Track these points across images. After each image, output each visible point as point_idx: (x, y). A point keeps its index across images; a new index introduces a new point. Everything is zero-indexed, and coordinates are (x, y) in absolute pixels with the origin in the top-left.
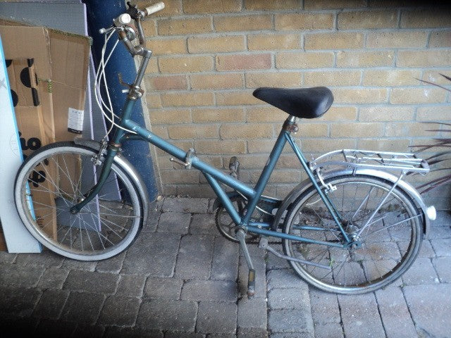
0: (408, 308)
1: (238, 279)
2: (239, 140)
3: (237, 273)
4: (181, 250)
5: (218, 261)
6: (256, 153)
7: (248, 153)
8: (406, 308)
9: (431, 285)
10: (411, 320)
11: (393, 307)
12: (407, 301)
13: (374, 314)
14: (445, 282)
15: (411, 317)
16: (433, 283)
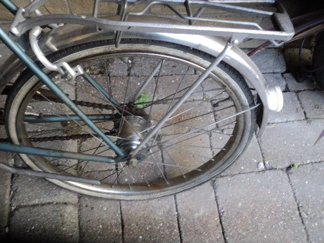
9: (253, 174)
10: (223, 239)
11: (198, 218)
12: (220, 206)
13: (171, 232)
14: (271, 169)
15: (223, 233)
16: (257, 170)
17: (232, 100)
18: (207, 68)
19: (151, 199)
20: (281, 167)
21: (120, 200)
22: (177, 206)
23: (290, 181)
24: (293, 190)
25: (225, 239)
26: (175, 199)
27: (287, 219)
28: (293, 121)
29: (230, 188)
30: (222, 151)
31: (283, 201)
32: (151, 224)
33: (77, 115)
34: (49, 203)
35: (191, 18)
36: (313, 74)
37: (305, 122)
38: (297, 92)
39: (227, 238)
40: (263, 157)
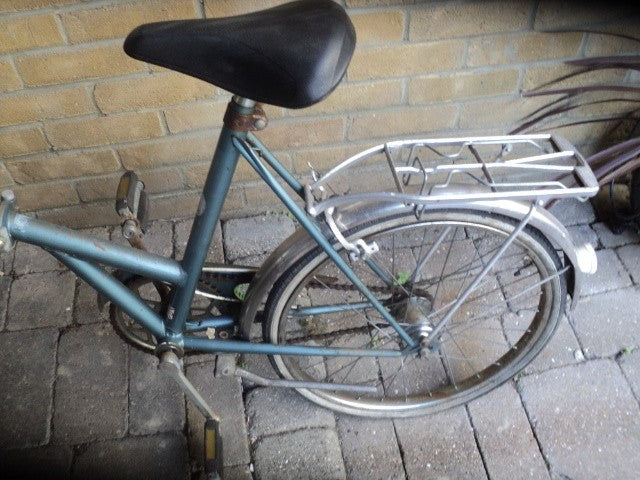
0: (533, 429)
1: (187, 425)
2: (144, 111)
3: (183, 411)
4: (62, 371)
5: (140, 386)
6: (186, 132)
7: (169, 133)
8: (529, 431)
9: (570, 368)
10: (541, 458)
11: (503, 433)
12: (530, 414)
13: (469, 455)
14: (594, 358)
15: (541, 450)
16: (573, 362)
17: (536, 265)
18: (511, 234)
19: (435, 413)
20: (607, 355)
21: (392, 419)
22: (471, 420)
23: (623, 372)
24: (630, 384)
25: (544, 458)
26: (467, 410)
27: (626, 423)
28: (616, 290)
29: (540, 389)
30: (527, 334)
31: (618, 400)
32: (439, 446)
33: (369, 301)
34: (302, 429)
35: (494, 185)
36: (635, 221)
37: (633, 289)
38: (616, 249)
39: (547, 456)
40: (580, 344)
